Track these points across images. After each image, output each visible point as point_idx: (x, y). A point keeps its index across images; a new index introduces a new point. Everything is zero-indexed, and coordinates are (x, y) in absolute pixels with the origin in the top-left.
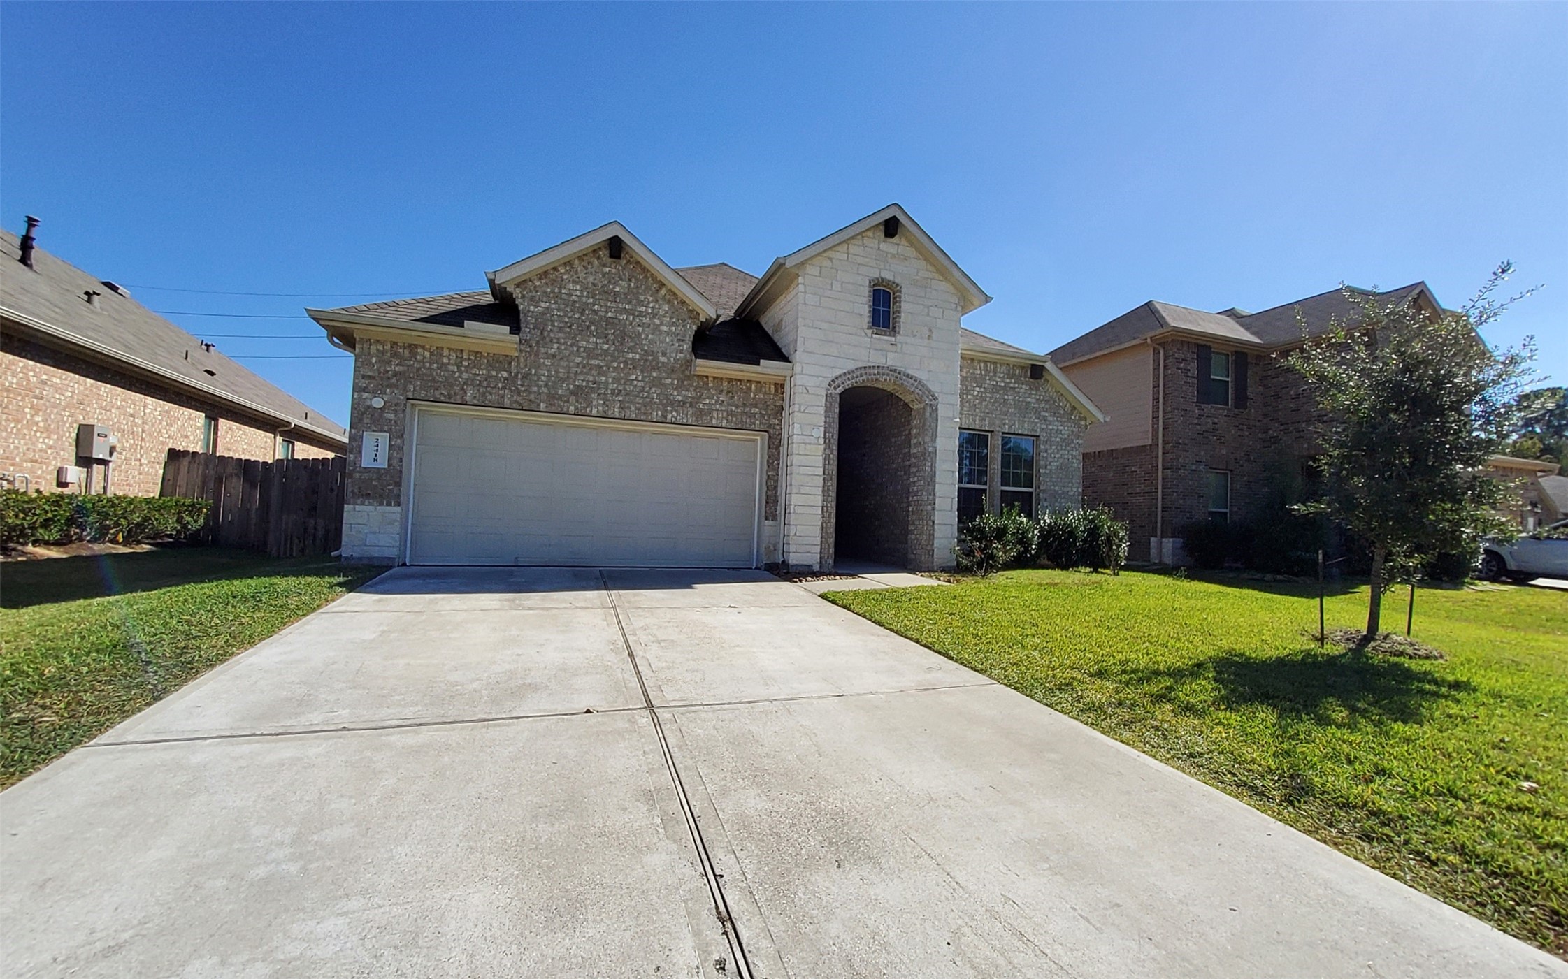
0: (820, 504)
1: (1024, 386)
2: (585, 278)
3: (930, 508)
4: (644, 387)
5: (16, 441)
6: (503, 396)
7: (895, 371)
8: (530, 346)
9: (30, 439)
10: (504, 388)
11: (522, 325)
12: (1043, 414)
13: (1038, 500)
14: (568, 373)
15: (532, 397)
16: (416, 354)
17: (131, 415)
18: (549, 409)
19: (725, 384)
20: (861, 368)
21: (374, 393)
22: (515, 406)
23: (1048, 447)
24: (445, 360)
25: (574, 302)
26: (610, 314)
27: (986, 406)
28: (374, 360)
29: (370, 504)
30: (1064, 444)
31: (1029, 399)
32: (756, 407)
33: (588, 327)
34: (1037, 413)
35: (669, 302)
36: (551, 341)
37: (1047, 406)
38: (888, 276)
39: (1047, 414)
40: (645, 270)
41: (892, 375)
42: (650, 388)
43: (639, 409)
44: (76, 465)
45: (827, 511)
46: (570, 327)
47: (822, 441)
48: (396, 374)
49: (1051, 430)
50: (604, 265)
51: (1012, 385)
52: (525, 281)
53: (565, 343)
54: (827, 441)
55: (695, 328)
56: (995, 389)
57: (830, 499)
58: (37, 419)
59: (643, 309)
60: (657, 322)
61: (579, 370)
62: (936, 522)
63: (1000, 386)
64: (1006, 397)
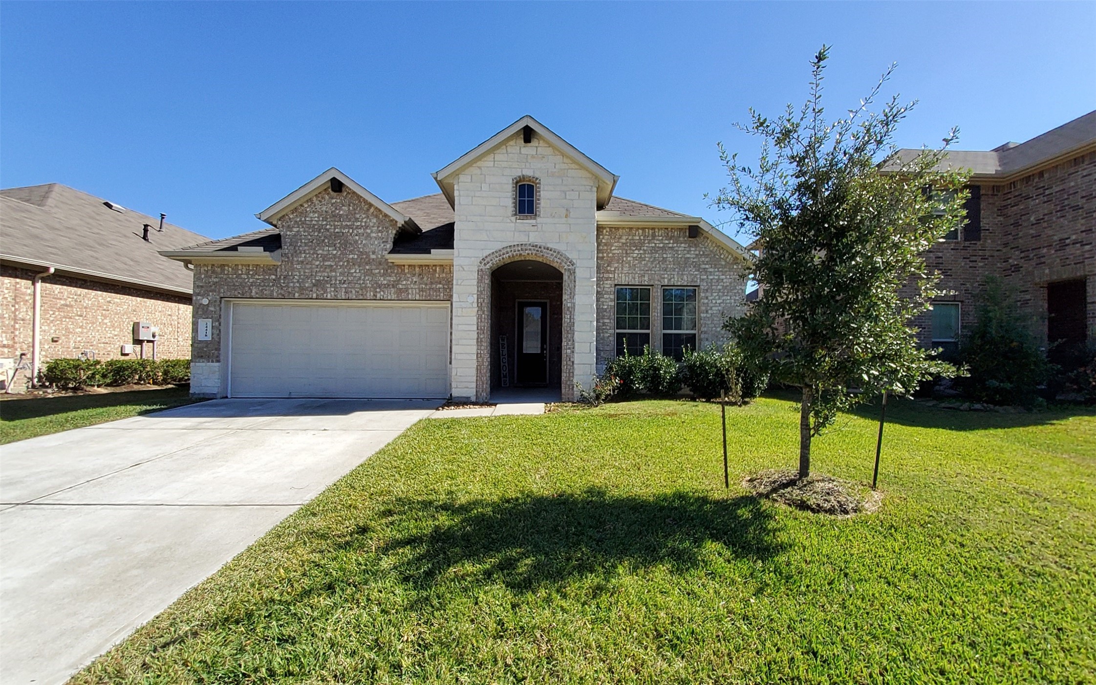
0: (475, 352)
1: (683, 245)
2: (320, 209)
3: (569, 351)
4: (360, 277)
5: (93, 334)
6: (273, 291)
7: (536, 246)
8: (288, 258)
9: (102, 332)
10: (273, 286)
11: (283, 245)
12: (703, 266)
13: (700, 340)
14: (312, 272)
15: (290, 290)
16: (224, 270)
17: (170, 315)
18: (301, 297)
19: (417, 269)
20: (507, 247)
21: (203, 296)
22: (280, 296)
23: (708, 294)
24: (240, 272)
25: (314, 225)
26: (337, 230)
27: (646, 265)
28: (203, 276)
29: (203, 362)
30: (726, 291)
31: (688, 256)
32: (440, 284)
33: (324, 240)
34: (697, 267)
35: (376, 216)
36: (300, 252)
37: (707, 260)
38: (528, 173)
39: (707, 266)
40: (359, 197)
41: (534, 250)
42: (365, 277)
43: (358, 292)
44: (133, 344)
45: (481, 356)
46: (312, 242)
47: (475, 305)
48: (215, 283)
49: (711, 279)
50: (333, 198)
51: (671, 245)
52: (284, 216)
53: (309, 253)
54: (479, 304)
55: (394, 232)
56: (654, 250)
57: (483, 348)
58: (105, 321)
59: (359, 223)
60: (369, 231)
61: (318, 270)
62: (575, 362)
63: (658, 247)
64: (665, 256)
